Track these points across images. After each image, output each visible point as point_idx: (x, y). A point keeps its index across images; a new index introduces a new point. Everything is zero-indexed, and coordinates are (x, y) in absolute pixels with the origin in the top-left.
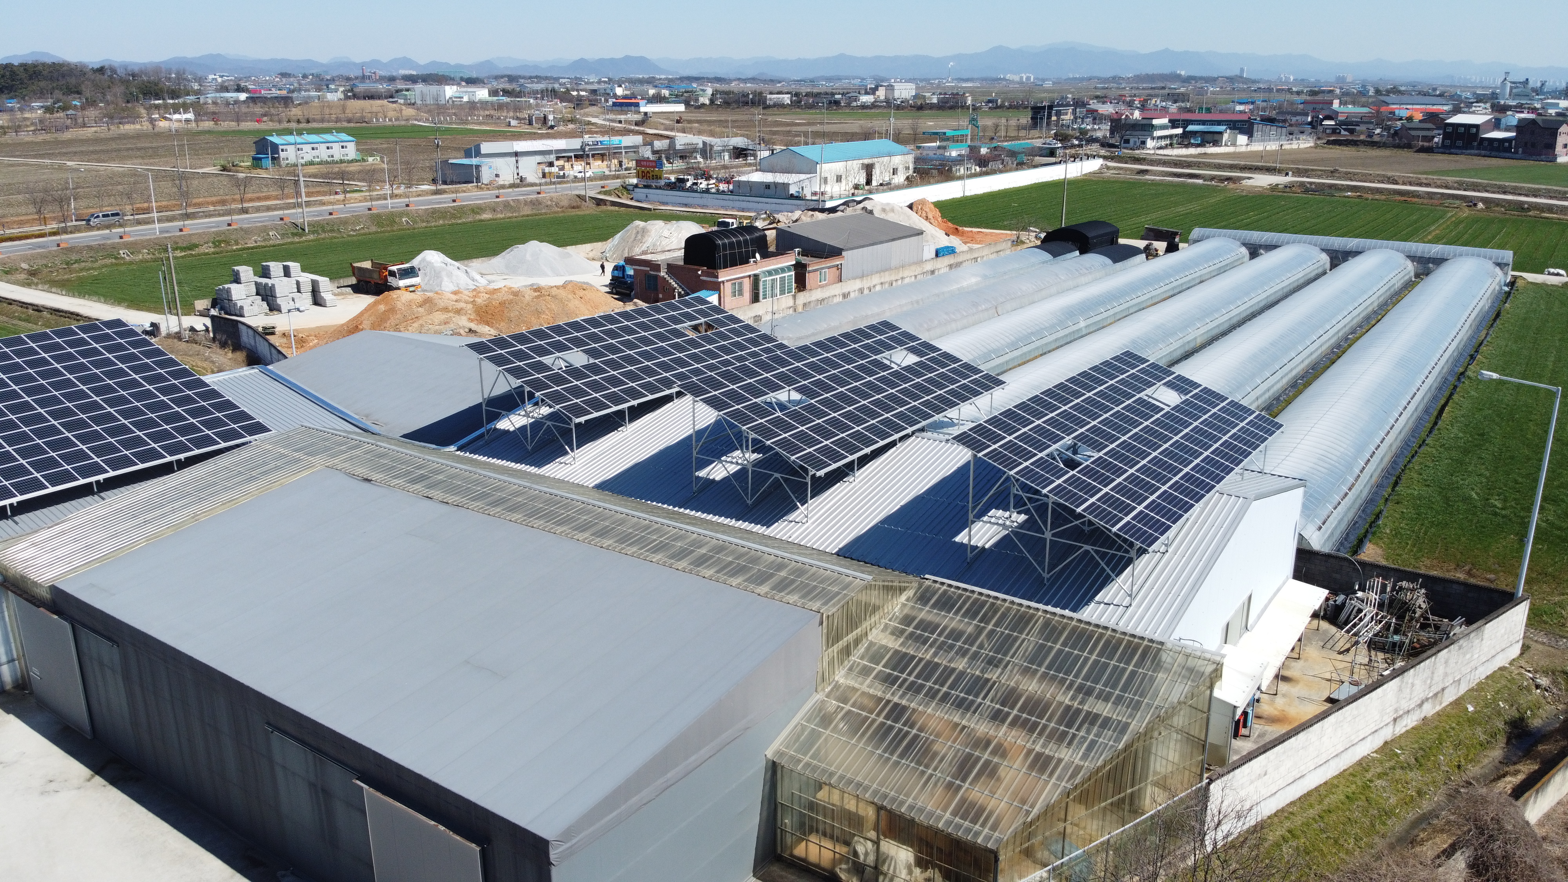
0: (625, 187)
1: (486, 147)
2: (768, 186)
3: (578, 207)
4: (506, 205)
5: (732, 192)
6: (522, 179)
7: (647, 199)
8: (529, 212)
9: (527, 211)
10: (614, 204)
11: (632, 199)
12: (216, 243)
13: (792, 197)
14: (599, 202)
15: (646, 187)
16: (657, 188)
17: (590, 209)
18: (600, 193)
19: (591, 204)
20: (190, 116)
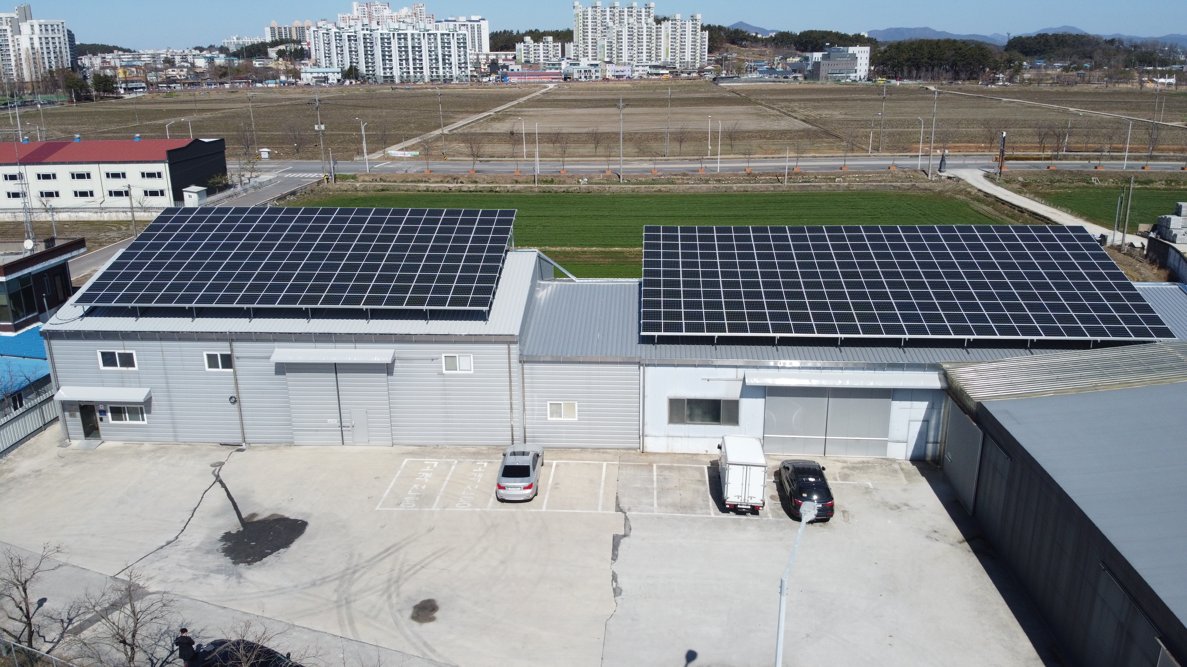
12: (1168, 182)
20: (1172, 80)
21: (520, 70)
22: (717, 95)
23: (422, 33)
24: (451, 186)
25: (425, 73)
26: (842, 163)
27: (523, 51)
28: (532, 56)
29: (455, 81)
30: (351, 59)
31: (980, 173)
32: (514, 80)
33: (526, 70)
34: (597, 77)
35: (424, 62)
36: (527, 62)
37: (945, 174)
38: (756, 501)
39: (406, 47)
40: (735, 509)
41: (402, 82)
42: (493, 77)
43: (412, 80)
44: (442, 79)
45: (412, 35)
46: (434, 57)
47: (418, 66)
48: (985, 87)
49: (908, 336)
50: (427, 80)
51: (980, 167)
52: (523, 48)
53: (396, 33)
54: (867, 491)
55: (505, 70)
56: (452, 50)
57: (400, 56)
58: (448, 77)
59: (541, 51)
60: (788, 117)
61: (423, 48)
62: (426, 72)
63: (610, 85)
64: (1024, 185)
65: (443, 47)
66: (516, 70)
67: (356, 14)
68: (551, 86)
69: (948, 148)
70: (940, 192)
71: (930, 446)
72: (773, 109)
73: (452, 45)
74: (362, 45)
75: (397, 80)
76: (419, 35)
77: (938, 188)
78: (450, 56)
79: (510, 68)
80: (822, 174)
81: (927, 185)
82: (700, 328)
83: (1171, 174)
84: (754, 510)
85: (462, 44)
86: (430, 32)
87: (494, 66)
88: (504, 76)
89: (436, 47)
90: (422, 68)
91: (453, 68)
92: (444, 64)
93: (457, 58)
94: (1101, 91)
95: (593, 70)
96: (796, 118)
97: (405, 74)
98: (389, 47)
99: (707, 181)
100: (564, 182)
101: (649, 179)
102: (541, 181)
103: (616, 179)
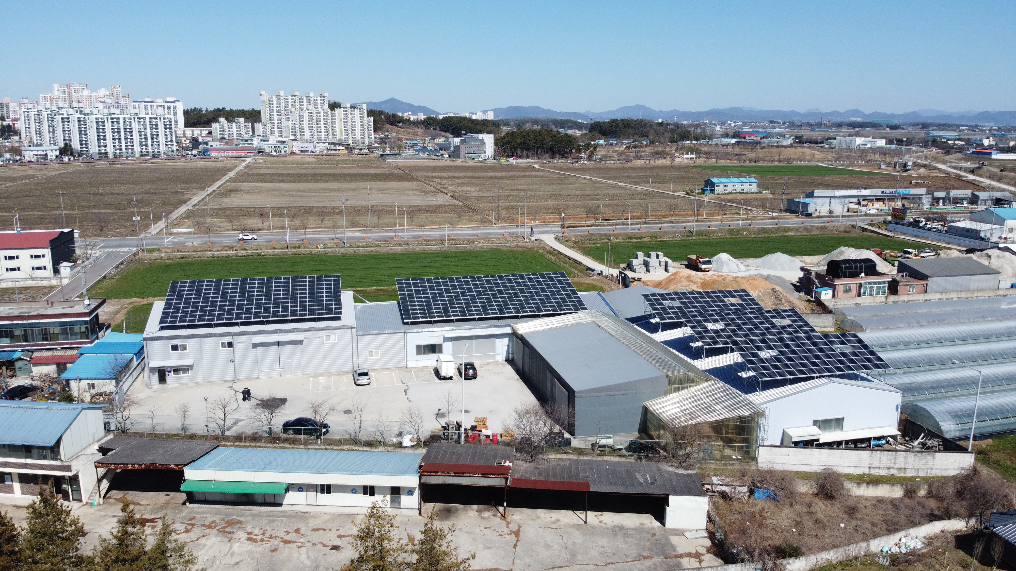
0: (883, 222)
1: (817, 193)
2: (968, 230)
3: (848, 232)
4: (806, 228)
5: (946, 231)
6: (830, 212)
7: (894, 231)
9: (816, 232)
10: (874, 232)
11: (886, 230)
12: (651, 237)
13: (982, 238)
14: (864, 230)
15: (896, 223)
16: (903, 224)
18: (867, 225)
19: (858, 230)
20: (693, 156)
21: (219, 146)
22: (386, 171)
23: (132, 118)
24: (229, 253)
25: (135, 150)
26: (477, 232)
27: (218, 130)
28: (227, 133)
29: (163, 156)
30: (64, 137)
31: (553, 236)
32: (215, 154)
33: (222, 146)
34: (285, 152)
35: (134, 141)
36: (223, 138)
37: (533, 238)
38: (451, 374)
39: (119, 129)
40: (445, 379)
41: (115, 157)
42: (195, 152)
43: (124, 155)
44: (150, 154)
45: (124, 119)
46: (143, 137)
47: (129, 144)
48: (571, 165)
49: (499, 315)
50: (137, 155)
51: (554, 232)
52: (218, 127)
53: (109, 117)
54: (489, 370)
55: (205, 146)
56: (159, 131)
57: (113, 136)
58: (156, 153)
59: (234, 130)
60: (441, 194)
61: (134, 129)
62: (137, 149)
63: (298, 159)
64: (575, 243)
65: (151, 129)
66: (214, 146)
67: (56, 94)
68: (249, 160)
69: (538, 220)
70: (531, 249)
71: (510, 355)
72: (431, 186)
73: (159, 127)
74: (77, 126)
75: (111, 156)
76: (130, 119)
77: (530, 246)
78: (158, 135)
79: (210, 143)
80: (467, 239)
81: (524, 244)
82: (426, 317)
83: (653, 233)
84: (451, 378)
85: (168, 126)
86: (140, 116)
87: (195, 143)
88: (205, 151)
89: (145, 129)
90: (133, 146)
91: (161, 145)
92: (153, 141)
93: (164, 137)
94: (645, 166)
95: (282, 146)
96: (447, 194)
97: (118, 151)
98: (104, 129)
99: (400, 245)
100: (307, 248)
101: (364, 244)
102: (292, 247)
103: (342, 245)
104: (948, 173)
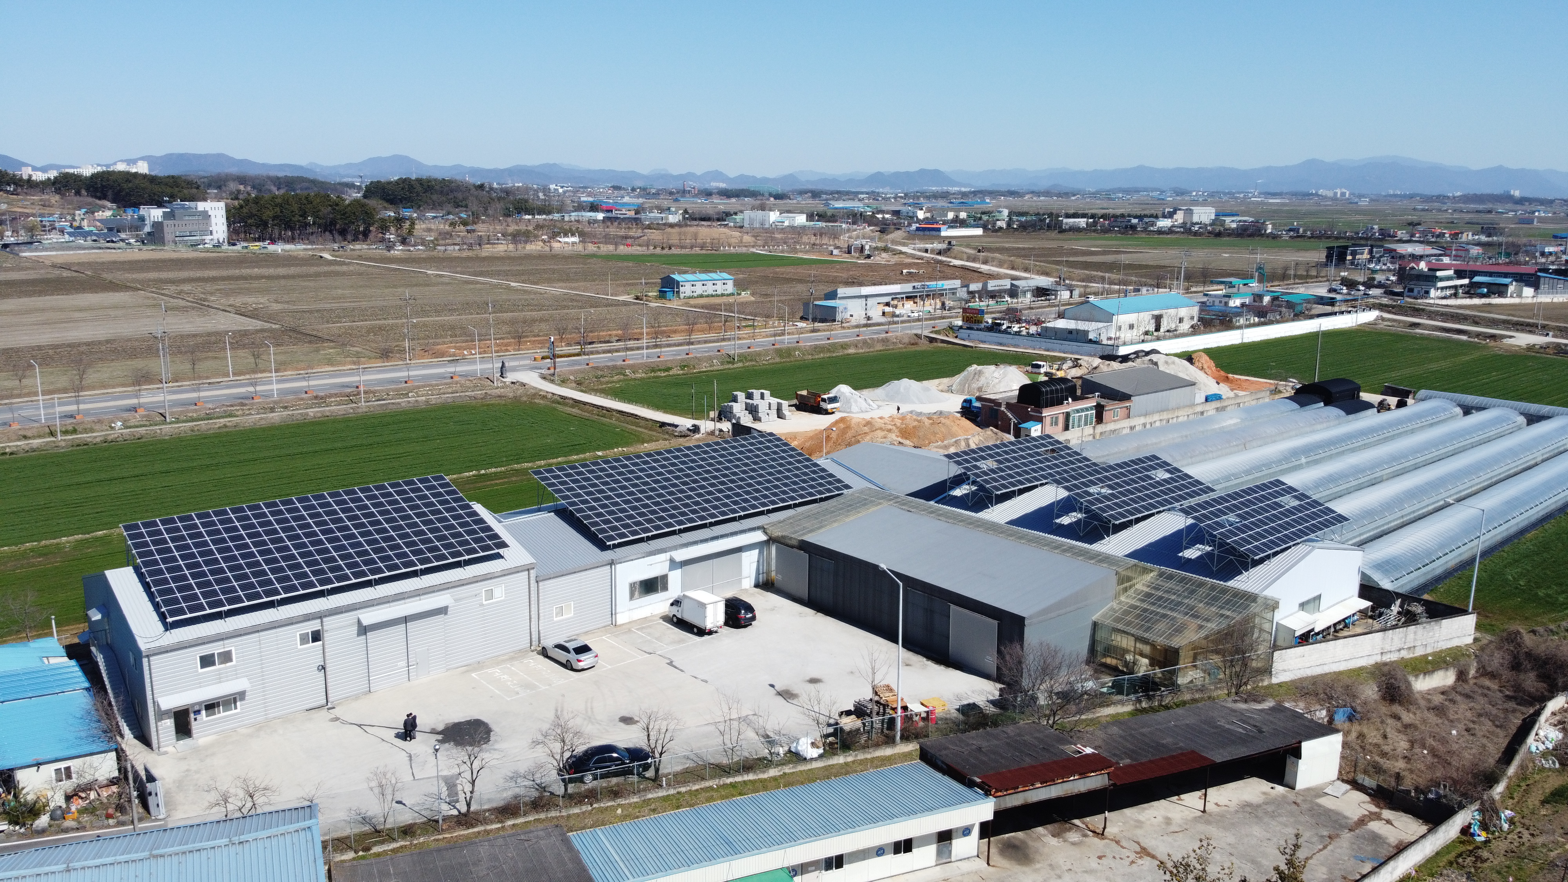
0: (951, 328)
1: (842, 291)
2: (1070, 332)
3: (916, 344)
4: (865, 342)
5: (1039, 335)
6: (869, 318)
7: (969, 338)
8: (881, 348)
9: (879, 347)
10: (943, 341)
11: (956, 337)
13: (1091, 341)
14: (932, 340)
15: (969, 328)
16: (978, 330)
17: (924, 345)
18: (931, 332)
19: (924, 341)
26: (405, 374)
31: (535, 375)
38: (720, 623)
40: (709, 632)
60: (215, 311)
70: (518, 398)
71: (761, 576)
77: (515, 394)
80: (393, 390)
82: (637, 533)
83: (682, 360)
96: (226, 311)
99: (272, 410)
100: (92, 430)
101: (202, 414)
102: (65, 432)
103: (159, 418)
104: (921, 258)
